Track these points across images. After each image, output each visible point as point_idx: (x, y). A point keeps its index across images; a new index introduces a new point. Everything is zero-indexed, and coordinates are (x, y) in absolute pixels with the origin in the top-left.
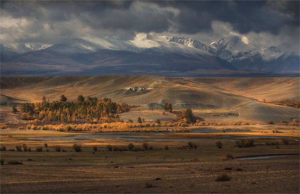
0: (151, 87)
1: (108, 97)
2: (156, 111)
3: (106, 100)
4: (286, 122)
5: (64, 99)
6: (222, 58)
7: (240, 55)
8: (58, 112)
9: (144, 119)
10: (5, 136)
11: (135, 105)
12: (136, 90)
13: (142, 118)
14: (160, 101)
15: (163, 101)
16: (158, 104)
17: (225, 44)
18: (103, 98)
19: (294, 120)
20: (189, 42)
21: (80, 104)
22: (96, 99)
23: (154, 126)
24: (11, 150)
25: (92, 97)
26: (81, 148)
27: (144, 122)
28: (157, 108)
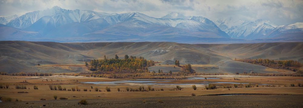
0: (169, 50)
1: (143, 56)
2: (170, 65)
3: (141, 58)
4: (247, 73)
5: (117, 57)
6: (222, 30)
7: (233, 28)
8: (112, 66)
9: (162, 71)
10: (72, 81)
11: (158, 61)
12: (160, 52)
13: (160, 70)
14: (172, 59)
15: (174, 59)
16: (171, 61)
17: (224, 21)
18: (139, 57)
19: (251, 72)
20: (203, 20)
21: (125, 61)
22: (135, 57)
23: (167, 75)
24: (69, 90)
25: (133, 56)
26: (111, 89)
27: (162, 72)
28: (171, 64)
